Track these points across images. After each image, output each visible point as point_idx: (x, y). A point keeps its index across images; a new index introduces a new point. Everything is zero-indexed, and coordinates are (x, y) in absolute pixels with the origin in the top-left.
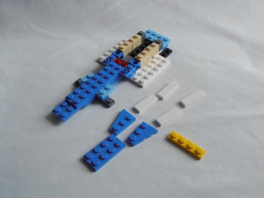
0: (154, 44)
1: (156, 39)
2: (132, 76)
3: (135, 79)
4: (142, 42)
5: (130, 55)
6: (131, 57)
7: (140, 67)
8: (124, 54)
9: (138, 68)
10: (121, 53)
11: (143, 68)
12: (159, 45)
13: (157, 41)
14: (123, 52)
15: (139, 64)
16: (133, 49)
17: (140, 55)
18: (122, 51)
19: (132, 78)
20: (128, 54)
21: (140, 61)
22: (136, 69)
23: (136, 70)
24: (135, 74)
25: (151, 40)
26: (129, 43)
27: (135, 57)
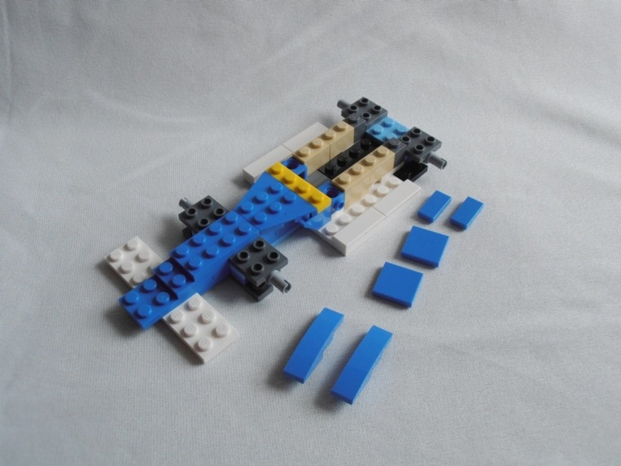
0: (381, 149)
1: (391, 136)
2: (320, 224)
3: (328, 233)
4: (355, 141)
5: (323, 171)
6: (325, 177)
7: (341, 206)
8: (306, 169)
9: (338, 208)
10: (300, 166)
11: (351, 207)
12: (394, 152)
13: (391, 143)
14: (305, 164)
15: (340, 196)
16: (332, 158)
17: (344, 176)
18: (302, 163)
19: (320, 230)
20: (319, 170)
21: (342, 191)
22: (334, 209)
23: (332, 212)
24: (331, 220)
25: (379, 137)
26: (323, 143)
27: (334, 180)
